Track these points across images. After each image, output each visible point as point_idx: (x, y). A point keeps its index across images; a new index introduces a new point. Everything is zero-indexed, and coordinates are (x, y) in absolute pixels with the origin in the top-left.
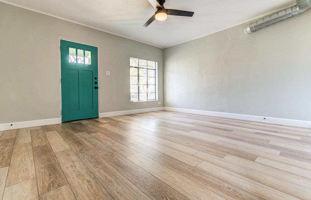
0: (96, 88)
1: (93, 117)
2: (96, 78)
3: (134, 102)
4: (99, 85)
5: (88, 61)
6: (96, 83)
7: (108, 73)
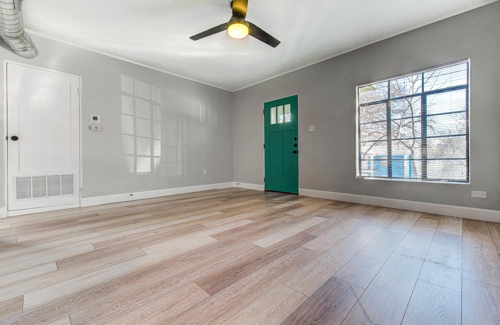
0: (296, 152)
1: (290, 192)
2: (296, 139)
3: (366, 178)
4: (300, 149)
5: (288, 118)
6: (296, 145)
7: (312, 128)
